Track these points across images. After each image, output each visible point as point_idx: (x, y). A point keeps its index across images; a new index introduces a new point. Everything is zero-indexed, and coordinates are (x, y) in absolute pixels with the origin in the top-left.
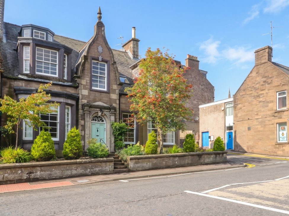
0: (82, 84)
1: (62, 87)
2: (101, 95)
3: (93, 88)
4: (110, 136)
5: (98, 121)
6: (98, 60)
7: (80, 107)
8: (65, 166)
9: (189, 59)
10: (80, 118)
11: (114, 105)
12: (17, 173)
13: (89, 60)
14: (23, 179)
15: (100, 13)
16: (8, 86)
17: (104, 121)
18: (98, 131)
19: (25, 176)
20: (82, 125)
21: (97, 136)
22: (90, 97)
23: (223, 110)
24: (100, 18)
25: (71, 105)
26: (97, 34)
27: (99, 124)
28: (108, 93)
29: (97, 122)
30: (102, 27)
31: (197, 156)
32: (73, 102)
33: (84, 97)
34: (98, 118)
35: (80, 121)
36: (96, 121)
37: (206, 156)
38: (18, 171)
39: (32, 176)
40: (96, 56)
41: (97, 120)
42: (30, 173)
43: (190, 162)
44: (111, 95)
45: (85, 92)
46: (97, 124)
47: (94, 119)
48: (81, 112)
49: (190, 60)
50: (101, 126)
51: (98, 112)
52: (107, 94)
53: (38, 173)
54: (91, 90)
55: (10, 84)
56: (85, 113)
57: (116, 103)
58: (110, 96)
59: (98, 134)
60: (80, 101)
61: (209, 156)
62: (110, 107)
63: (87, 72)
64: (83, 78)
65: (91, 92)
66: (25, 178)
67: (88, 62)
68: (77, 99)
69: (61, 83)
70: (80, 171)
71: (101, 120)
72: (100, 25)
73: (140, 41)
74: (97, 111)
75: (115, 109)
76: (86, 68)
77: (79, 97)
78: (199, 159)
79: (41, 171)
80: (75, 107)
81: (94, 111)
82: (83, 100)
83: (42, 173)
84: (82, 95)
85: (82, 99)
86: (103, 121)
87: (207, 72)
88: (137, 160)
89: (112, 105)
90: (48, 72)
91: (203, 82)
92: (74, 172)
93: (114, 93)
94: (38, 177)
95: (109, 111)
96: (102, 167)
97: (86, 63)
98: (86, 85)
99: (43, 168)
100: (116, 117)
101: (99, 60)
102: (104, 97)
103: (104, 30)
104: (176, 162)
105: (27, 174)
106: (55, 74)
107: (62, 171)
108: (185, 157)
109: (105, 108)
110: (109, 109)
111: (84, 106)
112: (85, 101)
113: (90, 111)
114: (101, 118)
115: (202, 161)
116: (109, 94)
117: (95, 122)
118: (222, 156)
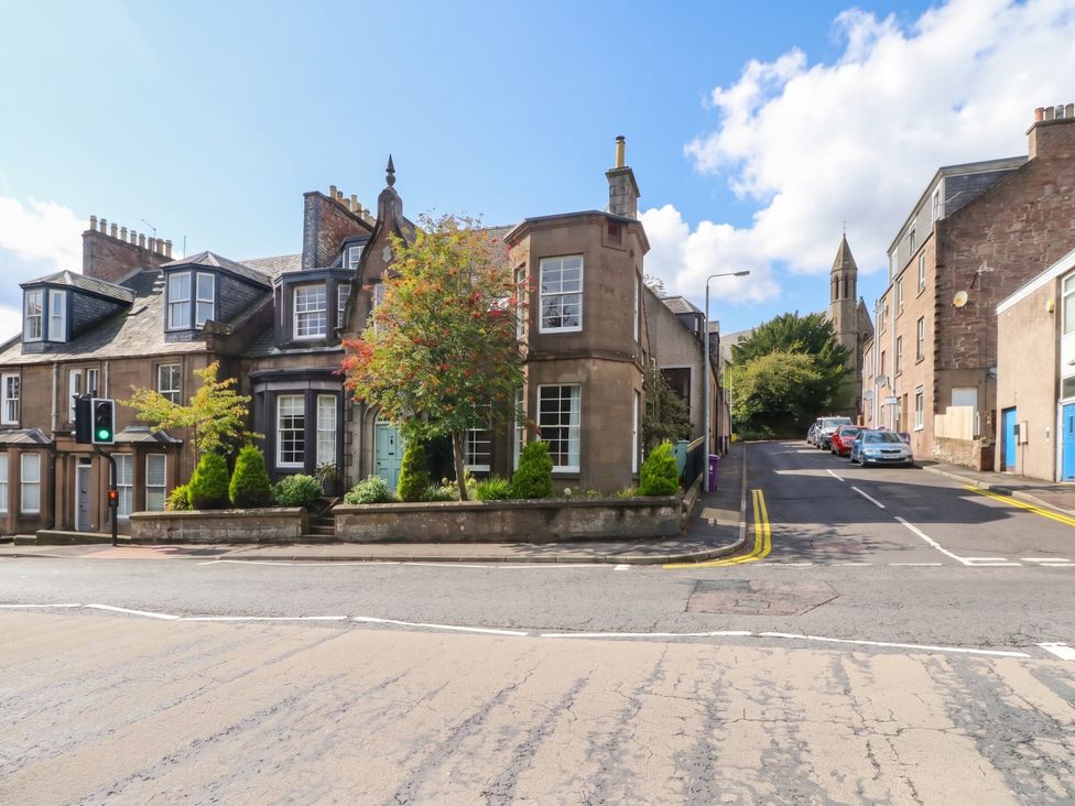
6: (381, 279)
15: (391, 170)
18: (392, 442)
21: (390, 454)
23: (1051, 312)
24: (391, 180)
25: (334, 393)
26: (382, 219)
31: (536, 513)
39: (174, 534)
42: (171, 530)
43: (509, 530)
59: (392, 449)
63: (360, 313)
66: (166, 537)
68: (341, 379)
70: (240, 533)
72: (388, 195)
78: (548, 523)
80: (340, 395)
83: (185, 530)
92: (231, 534)
94: (181, 537)
96: (278, 528)
99: (187, 522)
104: (462, 528)
105: (168, 531)
118: (653, 514)
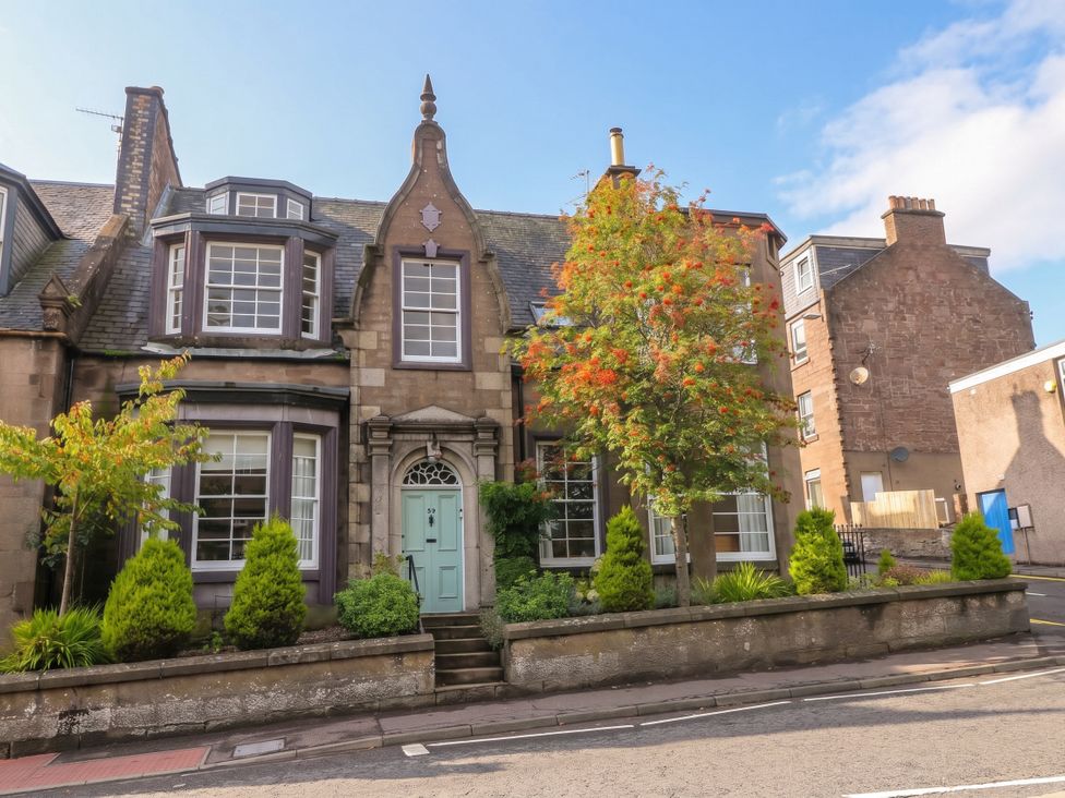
0: (359, 349)
1: (292, 368)
2: (437, 378)
3: (406, 358)
4: (479, 538)
5: (432, 482)
6: (422, 254)
7: (354, 432)
8: (218, 680)
9: (895, 212)
10: (353, 478)
11: (493, 414)
12: (21, 714)
13: (388, 261)
14: (43, 739)
15: (429, 96)
16: (101, 383)
17: (458, 479)
18: (431, 520)
19: (51, 727)
20: (360, 504)
21: (429, 541)
22: (395, 392)
23: (1053, 392)
24: (429, 110)
25: (321, 430)
26: (420, 163)
27: (435, 495)
28: (467, 369)
29: (427, 485)
30: (435, 141)
31: (855, 611)
32: (330, 419)
33: (368, 394)
34: (431, 470)
35: (353, 486)
36: (423, 481)
37: (907, 610)
38: (26, 706)
39: (82, 725)
40: (416, 243)
41: (429, 476)
42: (73, 712)
43: (818, 640)
44: (478, 375)
45: (373, 377)
46: (427, 495)
47: (415, 477)
48: (356, 450)
49: (909, 219)
50: (444, 500)
51: (426, 448)
52: (460, 376)
53: (104, 714)
54: (396, 366)
55: (110, 378)
56: (371, 457)
57: (499, 406)
58: (474, 378)
59: (432, 532)
60: (354, 410)
61: (924, 609)
62: (471, 424)
63: (380, 302)
64: (363, 326)
65: (397, 374)
66: (53, 733)
67: (385, 266)
68: (342, 406)
69: (290, 354)
71: (443, 475)
72: (429, 136)
73: (640, 171)
74: (423, 445)
75: (496, 430)
76: (377, 290)
77: (349, 397)
78: (871, 627)
79: (119, 701)
80: (334, 436)
81: (407, 443)
82: (364, 408)
83: (120, 710)
84: (359, 387)
85: (360, 405)
86: (452, 480)
87: (988, 251)
88: (544, 643)
89: (484, 416)
90: (249, 323)
91: (972, 288)
92: (256, 704)
93: (491, 366)
94: (106, 728)
95: (471, 438)
96: (381, 679)
97: (379, 271)
98: (379, 349)
99: (124, 691)
100: (502, 461)
101: (428, 255)
102: (451, 387)
103: (443, 151)
104: (747, 646)
105: (62, 716)
106: (273, 323)
107: (206, 699)
108: (791, 620)
109: (453, 429)
110: (471, 429)
111: (366, 428)
112: (372, 411)
113: (390, 448)
114: (446, 468)
115: (886, 631)
116: (470, 374)
117: (419, 485)
118: (1002, 602)
